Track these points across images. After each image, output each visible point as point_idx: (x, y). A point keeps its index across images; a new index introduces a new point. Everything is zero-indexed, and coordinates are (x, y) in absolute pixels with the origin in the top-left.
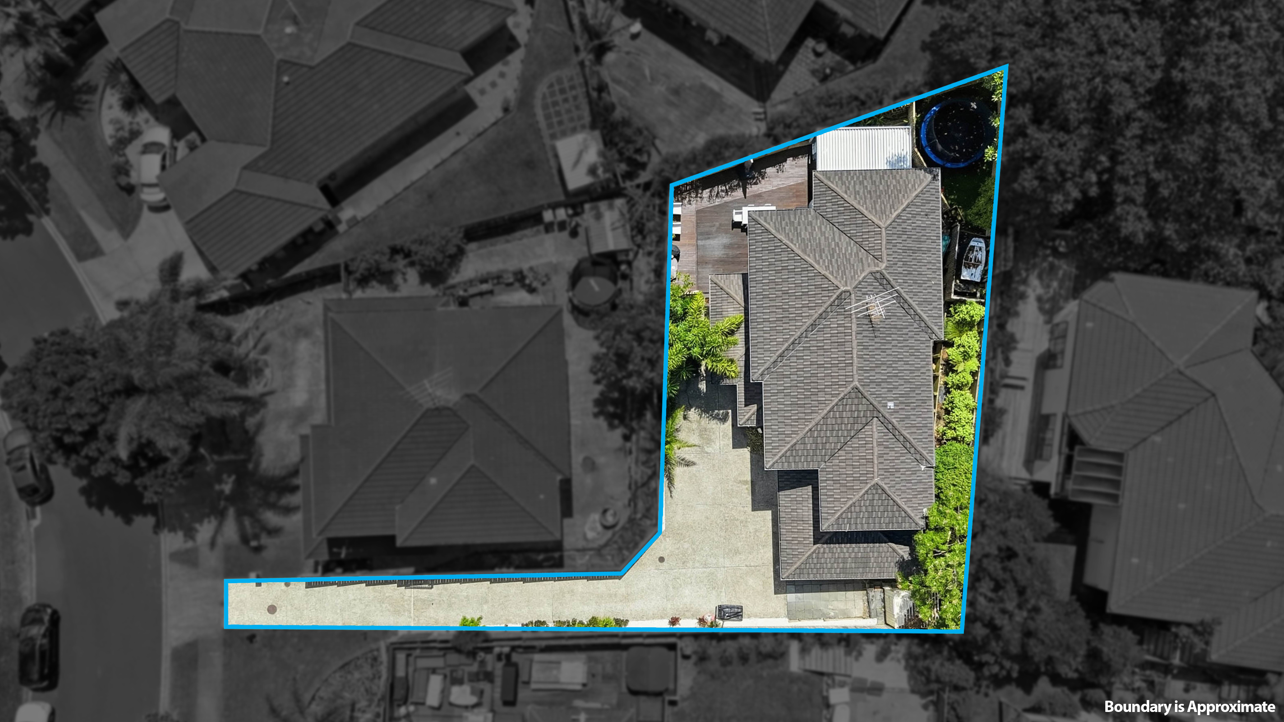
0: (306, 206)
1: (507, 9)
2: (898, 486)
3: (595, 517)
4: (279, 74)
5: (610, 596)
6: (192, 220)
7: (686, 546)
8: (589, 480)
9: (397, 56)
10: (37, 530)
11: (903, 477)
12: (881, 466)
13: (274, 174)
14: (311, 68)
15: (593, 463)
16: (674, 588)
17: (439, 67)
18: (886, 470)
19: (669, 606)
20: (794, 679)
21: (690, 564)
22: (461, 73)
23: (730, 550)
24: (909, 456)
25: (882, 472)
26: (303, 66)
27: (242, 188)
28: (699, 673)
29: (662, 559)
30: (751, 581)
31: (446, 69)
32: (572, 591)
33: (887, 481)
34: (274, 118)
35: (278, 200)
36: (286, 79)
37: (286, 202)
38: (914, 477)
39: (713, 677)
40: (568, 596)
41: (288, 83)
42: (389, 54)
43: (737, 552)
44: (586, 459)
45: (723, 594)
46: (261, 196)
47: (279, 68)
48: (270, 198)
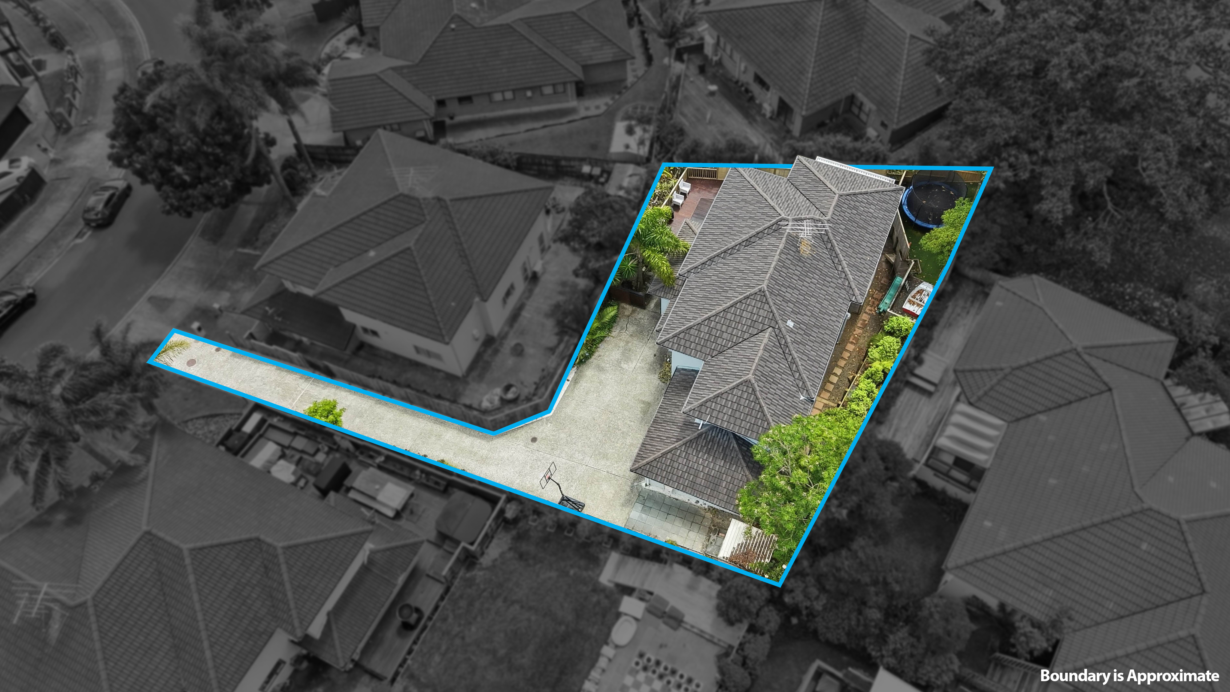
0: (418, 107)
1: (628, 54)
2: (769, 396)
3: (498, 391)
4: (452, 21)
5: (471, 452)
6: (334, 80)
7: (563, 435)
8: (511, 361)
9: (537, 46)
10: (76, 246)
11: (778, 392)
12: (760, 368)
13: (409, 81)
14: (474, 28)
15: (522, 350)
16: (531, 467)
17: (561, 65)
18: (763, 375)
19: (518, 481)
20: (597, 589)
21: (556, 453)
22: (575, 76)
23: (600, 453)
24: (792, 379)
25: (758, 373)
26: (469, 24)
27: (382, 76)
28: (510, 549)
29: (534, 440)
30: (605, 487)
31: (566, 69)
32: (440, 436)
33: (761, 384)
34: (431, 47)
35: (400, 94)
36: (453, 26)
37: (405, 98)
38: (789, 399)
39: (522, 556)
40: (434, 438)
41: (453, 30)
42: (531, 42)
43: (605, 456)
44: (518, 345)
45: (573, 488)
46: (391, 87)
47: (452, 18)
48: (396, 90)
